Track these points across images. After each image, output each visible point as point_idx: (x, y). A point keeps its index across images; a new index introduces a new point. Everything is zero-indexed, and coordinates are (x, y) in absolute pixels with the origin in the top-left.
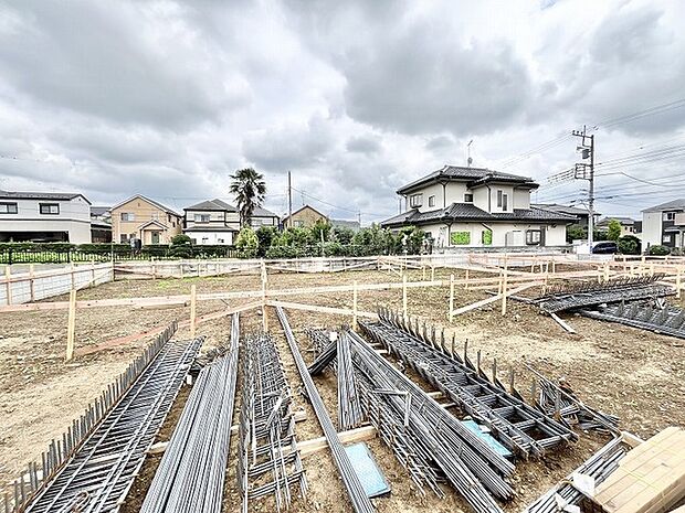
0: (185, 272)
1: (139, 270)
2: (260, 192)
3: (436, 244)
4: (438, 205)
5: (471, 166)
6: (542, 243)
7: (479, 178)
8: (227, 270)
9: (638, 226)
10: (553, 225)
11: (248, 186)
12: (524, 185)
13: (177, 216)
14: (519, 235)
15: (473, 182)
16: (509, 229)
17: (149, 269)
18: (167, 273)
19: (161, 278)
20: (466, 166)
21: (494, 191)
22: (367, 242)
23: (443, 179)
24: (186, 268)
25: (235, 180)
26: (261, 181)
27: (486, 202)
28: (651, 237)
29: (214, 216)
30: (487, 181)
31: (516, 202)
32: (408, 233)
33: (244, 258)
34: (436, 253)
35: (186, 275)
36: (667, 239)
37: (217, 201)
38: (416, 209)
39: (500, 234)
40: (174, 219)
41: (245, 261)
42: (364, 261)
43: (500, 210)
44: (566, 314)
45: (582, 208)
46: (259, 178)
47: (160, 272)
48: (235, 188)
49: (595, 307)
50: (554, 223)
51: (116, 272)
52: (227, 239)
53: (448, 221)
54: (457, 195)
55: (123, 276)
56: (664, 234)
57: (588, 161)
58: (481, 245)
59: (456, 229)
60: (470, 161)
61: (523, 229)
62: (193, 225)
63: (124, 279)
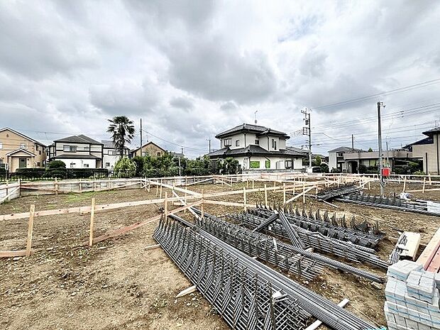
0: (83, 188)
1: (44, 188)
2: (130, 133)
3: (242, 167)
4: (242, 145)
5: (257, 125)
6: (292, 167)
7: (263, 132)
8: (116, 186)
9: (327, 159)
10: (297, 159)
11: (122, 128)
12: (283, 137)
13: (43, 146)
14: (282, 163)
15: (259, 134)
16: (277, 160)
17: (53, 187)
18: (67, 189)
19: (63, 193)
20: (254, 124)
21: (270, 139)
22: (206, 167)
23: (245, 131)
24: (84, 185)
25: (112, 124)
26: (131, 125)
27: (266, 145)
28: (332, 165)
29: (81, 147)
30: (267, 133)
31: (281, 146)
32: (229, 161)
33: (128, 177)
34: (244, 174)
35: (83, 191)
36: (339, 166)
37: (82, 136)
38: (227, 147)
39: (273, 161)
40: (40, 148)
41: (129, 180)
42: (206, 178)
43: (273, 150)
44: (330, 200)
45: (306, 149)
46: (130, 123)
47: (62, 189)
48: (112, 129)
49: (339, 197)
50: (297, 157)
51: (22, 190)
52: (92, 164)
53: (249, 155)
54: (251, 140)
55: (28, 193)
56: (338, 163)
57: (308, 126)
58: (265, 168)
59: (253, 159)
60: (256, 122)
61: (284, 160)
62: (62, 153)
63: (30, 195)
